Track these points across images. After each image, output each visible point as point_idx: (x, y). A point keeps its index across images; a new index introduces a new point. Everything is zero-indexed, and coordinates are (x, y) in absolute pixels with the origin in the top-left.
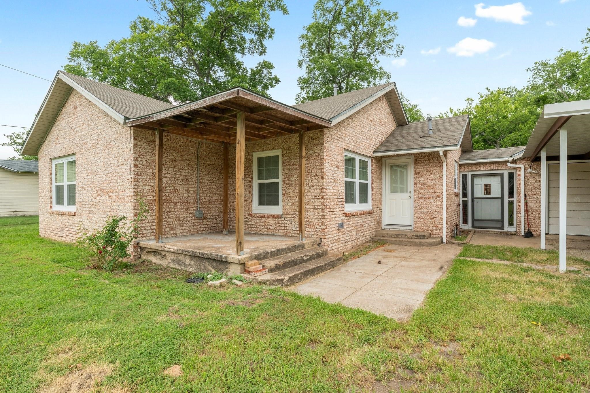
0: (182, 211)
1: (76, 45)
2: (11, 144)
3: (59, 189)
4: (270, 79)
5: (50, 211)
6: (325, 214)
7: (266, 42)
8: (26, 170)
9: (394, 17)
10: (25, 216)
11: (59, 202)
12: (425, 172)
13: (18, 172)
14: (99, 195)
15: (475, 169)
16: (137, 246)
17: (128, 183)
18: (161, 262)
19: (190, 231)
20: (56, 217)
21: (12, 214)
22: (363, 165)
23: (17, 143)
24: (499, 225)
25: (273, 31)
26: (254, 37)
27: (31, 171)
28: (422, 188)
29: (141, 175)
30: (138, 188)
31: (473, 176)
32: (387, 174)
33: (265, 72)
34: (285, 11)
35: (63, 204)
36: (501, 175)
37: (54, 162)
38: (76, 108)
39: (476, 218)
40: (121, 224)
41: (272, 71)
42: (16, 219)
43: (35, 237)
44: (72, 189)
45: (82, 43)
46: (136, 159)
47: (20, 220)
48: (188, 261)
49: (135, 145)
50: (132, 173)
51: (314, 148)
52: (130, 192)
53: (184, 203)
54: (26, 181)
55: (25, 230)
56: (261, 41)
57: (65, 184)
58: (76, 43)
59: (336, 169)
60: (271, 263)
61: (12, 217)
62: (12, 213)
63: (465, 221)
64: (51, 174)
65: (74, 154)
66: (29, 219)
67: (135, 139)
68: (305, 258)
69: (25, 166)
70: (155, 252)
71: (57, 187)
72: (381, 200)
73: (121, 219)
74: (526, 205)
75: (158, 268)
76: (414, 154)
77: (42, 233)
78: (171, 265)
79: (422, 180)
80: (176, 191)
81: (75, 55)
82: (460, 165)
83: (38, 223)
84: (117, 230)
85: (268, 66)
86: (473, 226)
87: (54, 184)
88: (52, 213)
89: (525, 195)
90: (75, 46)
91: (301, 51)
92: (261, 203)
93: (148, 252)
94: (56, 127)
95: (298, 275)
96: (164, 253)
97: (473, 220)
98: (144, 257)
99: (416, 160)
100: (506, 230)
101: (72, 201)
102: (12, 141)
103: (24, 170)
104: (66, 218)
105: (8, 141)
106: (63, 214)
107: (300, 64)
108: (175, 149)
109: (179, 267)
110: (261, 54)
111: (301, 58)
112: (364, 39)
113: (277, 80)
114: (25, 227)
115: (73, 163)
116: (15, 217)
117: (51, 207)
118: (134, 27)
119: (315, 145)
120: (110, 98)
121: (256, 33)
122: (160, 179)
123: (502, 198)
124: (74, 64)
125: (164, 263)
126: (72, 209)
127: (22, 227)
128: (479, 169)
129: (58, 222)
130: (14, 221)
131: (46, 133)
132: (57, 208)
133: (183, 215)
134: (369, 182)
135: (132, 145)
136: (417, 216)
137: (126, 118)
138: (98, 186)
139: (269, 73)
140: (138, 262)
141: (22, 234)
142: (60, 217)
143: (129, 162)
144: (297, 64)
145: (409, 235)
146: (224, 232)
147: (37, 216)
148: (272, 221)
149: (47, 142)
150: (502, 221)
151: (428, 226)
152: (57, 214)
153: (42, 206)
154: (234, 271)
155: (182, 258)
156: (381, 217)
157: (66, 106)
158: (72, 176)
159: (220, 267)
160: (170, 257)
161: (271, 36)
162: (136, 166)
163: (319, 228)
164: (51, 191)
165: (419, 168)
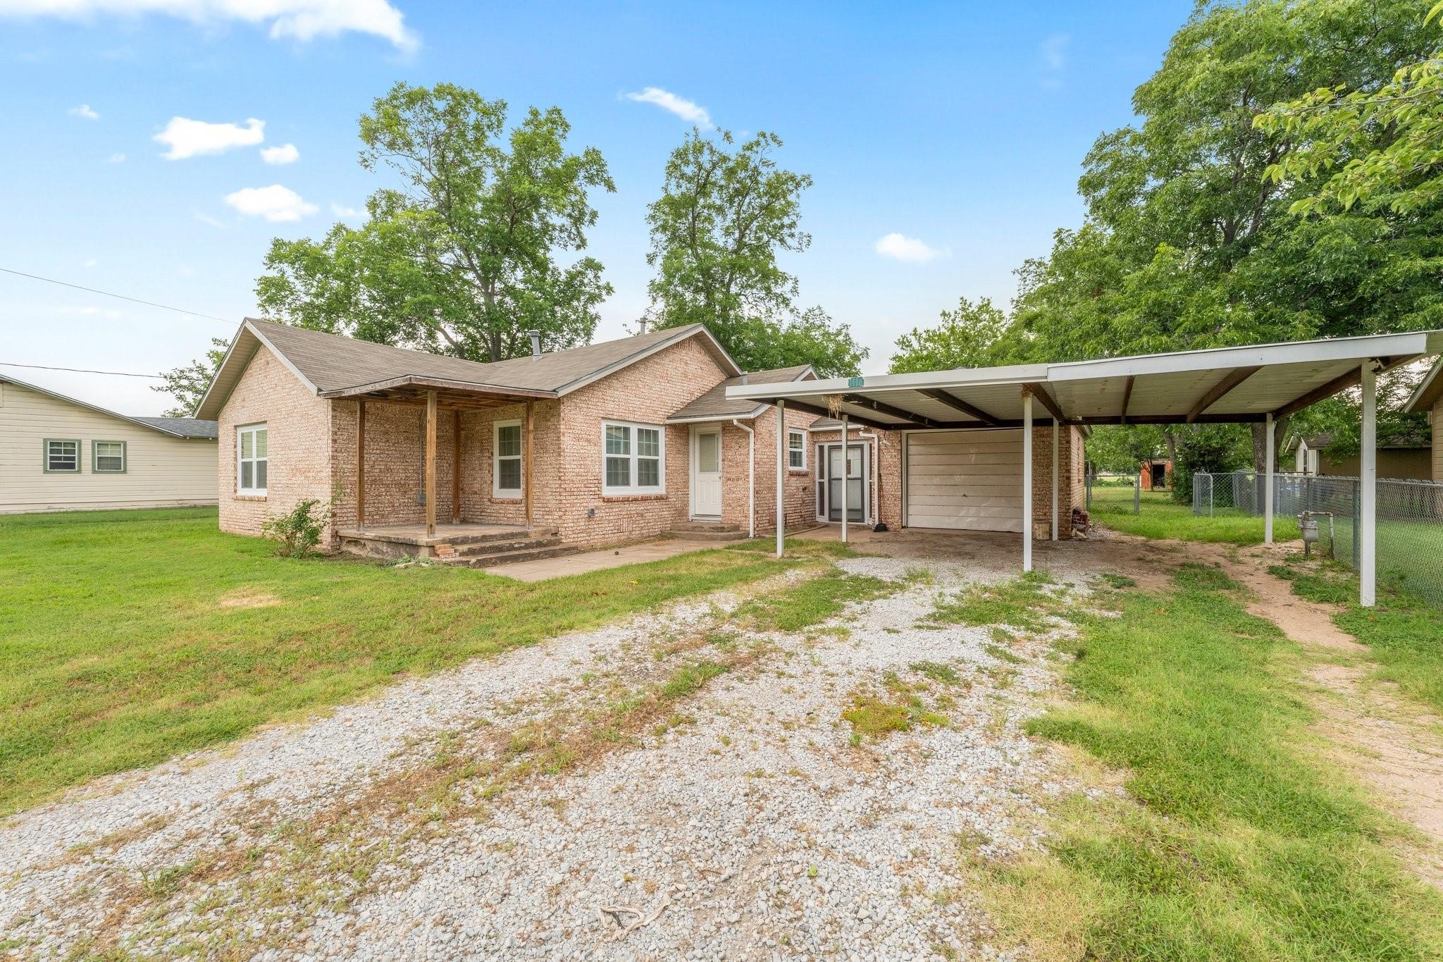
0: (398, 495)
1: (278, 244)
2: (170, 389)
3: (247, 467)
4: (598, 287)
5: (234, 496)
6: (563, 498)
7: (586, 230)
8: (198, 435)
9: (803, 184)
10: (195, 507)
11: (247, 483)
12: (733, 444)
13: (185, 437)
14: (294, 475)
15: (830, 439)
16: (335, 535)
17: (326, 462)
18: (361, 553)
19: (408, 520)
20: (241, 503)
21: (175, 504)
22: (648, 435)
23: (180, 387)
24: (859, 517)
25: (594, 215)
26: (566, 222)
27: (205, 435)
28: (730, 466)
29: (341, 451)
30: (337, 468)
31: (831, 448)
32: (695, 447)
33: (590, 274)
34: (611, 187)
35: (251, 486)
36: (861, 447)
37: (240, 431)
38: (268, 363)
39: (833, 507)
40: (312, 509)
41: (600, 274)
42: (183, 511)
43: (215, 530)
44: (262, 466)
45: (286, 240)
46: (335, 433)
47: (191, 512)
48: (385, 549)
49: (334, 417)
50: (330, 450)
51: (552, 419)
52: (327, 472)
53: (399, 485)
54: (196, 453)
55: (199, 525)
56: (577, 229)
57: (254, 459)
58: (277, 240)
59: (585, 444)
60: (465, 548)
61: (175, 508)
62: (175, 502)
63: (822, 513)
64: (235, 447)
65: (265, 422)
66: (201, 510)
67: (334, 410)
68: (516, 546)
69: (196, 428)
70: (355, 542)
71: (244, 463)
72: (687, 482)
73: (313, 503)
74: (880, 489)
75: (356, 558)
76: (722, 422)
77: (223, 526)
78: (370, 554)
79: (730, 454)
80: (389, 470)
81: (274, 258)
82: (813, 433)
83: (217, 516)
84: (308, 515)
85: (591, 265)
86: (831, 519)
87: (240, 460)
88: (236, 499)
89: (880, 475)
90: (275, 245)
91: (652, 239)
92: (503, 485)
93: (349, 542)
94: (242, 385)
95: (491, 559)
96: (363, 542)
97: (831, 510)
98: (344, 548)
99: (724, 429)
100: (866, 523)
101: (262, 483)
102: (173, 383)
103: (194, 435)
104: (256, 504)
105: (167, 383)
106: (251, 500)
107: (651, 259)
108: (387, 419)
109: (377, 556)
110: (578, 247)
111: (651, 250)
112: (756, 217)
113: (609, 290)
114: (198, 521)
115: (264, 432)
116: (181, 508)
117: (235, 491)
118: (373, 205)
119: (553, 416)
120: (307, 358)
121: (570, 215)
122: (361, 458)
123: (862, 479)
124: (273, 274)
125: (363, 553)
126: (262, 493)
127: (192, 522)
128: (835, 439)
129: (244, 511)
130: (179, 513)
131: (229, 391)
132: (243, 492)
133: (398, 499)
134: (661, 458)
135: (330, 417)
136: (726, 504)
137: (319, 390)
138: (294, 463)
139: (596, 277)
140: (336, 552)
141: (194, 528)
142: (248, 504)
143: (326, 437)
144: (646, 259)
145: (706, 527)
146: (454, 522)
147: (216, 507)
148: (512, 508)
149: (230, 403)
150: (862, 510)
151: (736, 517)
152: (244, 500)
153: (223, 489)
154: (424, 554)
155: (379, 546)
156: (687, 505)
157: (255, 359)
158: (262, 450)
159: (413, 551)
160: (370, 545)
161: (592, 222)
162: (334, 441)
163: (556, 516)
164: (236, 470)
165: (728, 439)
